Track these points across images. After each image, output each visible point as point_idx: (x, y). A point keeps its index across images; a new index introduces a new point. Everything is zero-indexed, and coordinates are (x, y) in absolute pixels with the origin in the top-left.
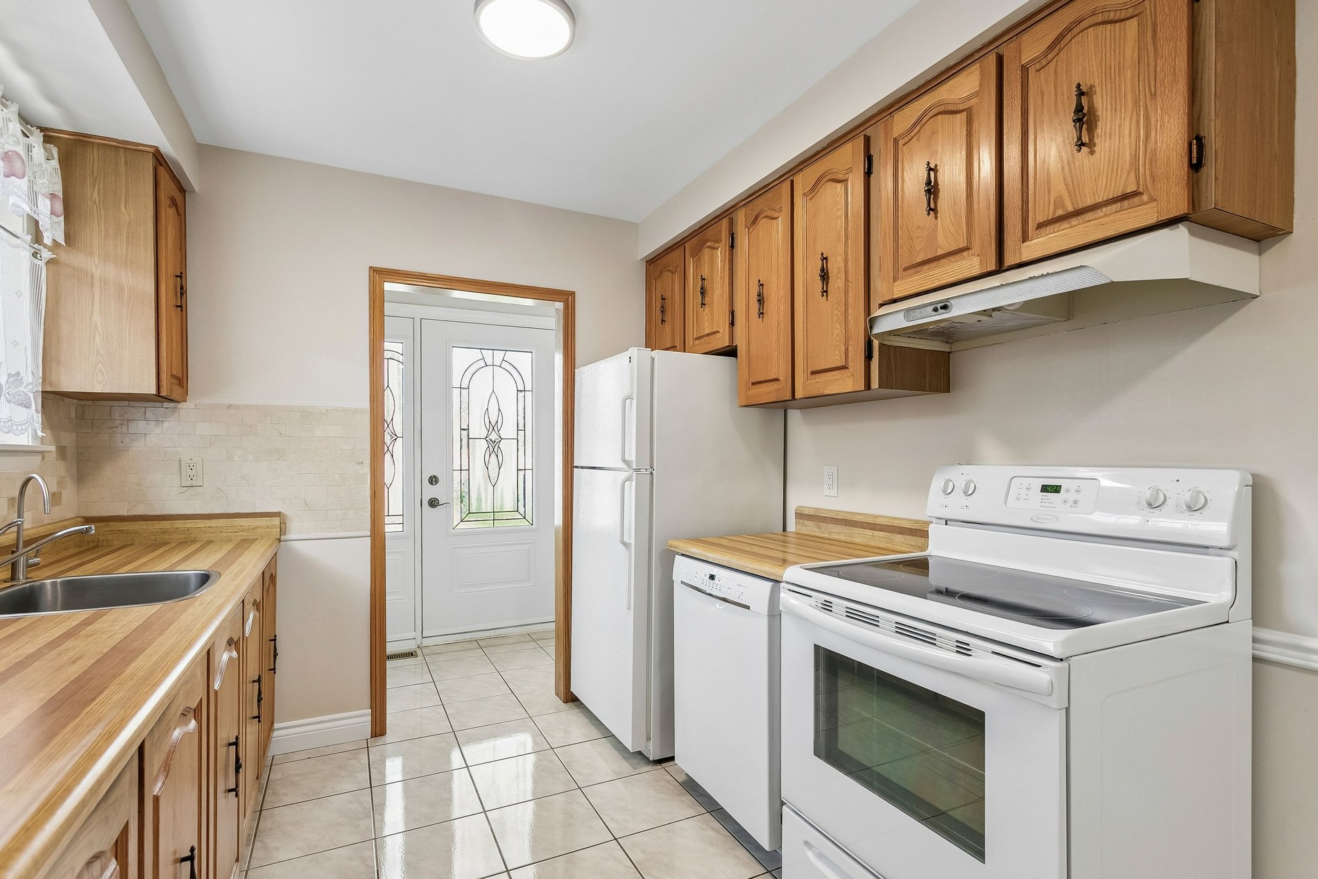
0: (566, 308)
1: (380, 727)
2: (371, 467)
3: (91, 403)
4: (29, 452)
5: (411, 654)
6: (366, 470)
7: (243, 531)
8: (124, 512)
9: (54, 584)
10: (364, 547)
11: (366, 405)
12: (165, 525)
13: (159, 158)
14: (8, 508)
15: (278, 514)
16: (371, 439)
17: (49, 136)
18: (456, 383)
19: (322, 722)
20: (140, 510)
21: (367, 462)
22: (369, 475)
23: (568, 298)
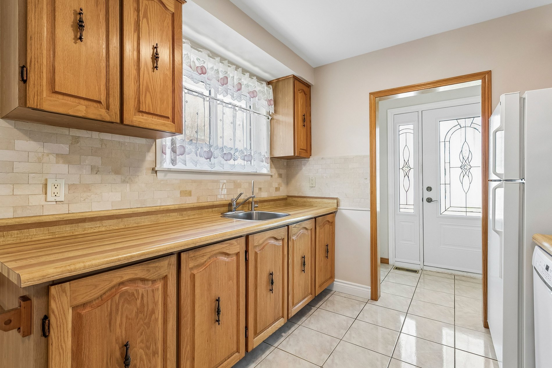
0: (484, 83)
1: (375, 296)
2: (370, 180)
3: (289, 160)
4: (266, 175)
5: (415, 271)
6: (368, 181)
7: (325, 204)
8: (296, 195)
9: (256, 212)
10: (367, 215)
11: (368, 153)
12: (305, 199)
13: (295, 78)
14: (259, 190)
15: (337, 199)
16: (370, 168)
17: (269, 83)
18: (442, 139)
19: (351, 285)
20: (300, 195)
21: (369, 178)
22: (369, 184)
23: (485, 76)
